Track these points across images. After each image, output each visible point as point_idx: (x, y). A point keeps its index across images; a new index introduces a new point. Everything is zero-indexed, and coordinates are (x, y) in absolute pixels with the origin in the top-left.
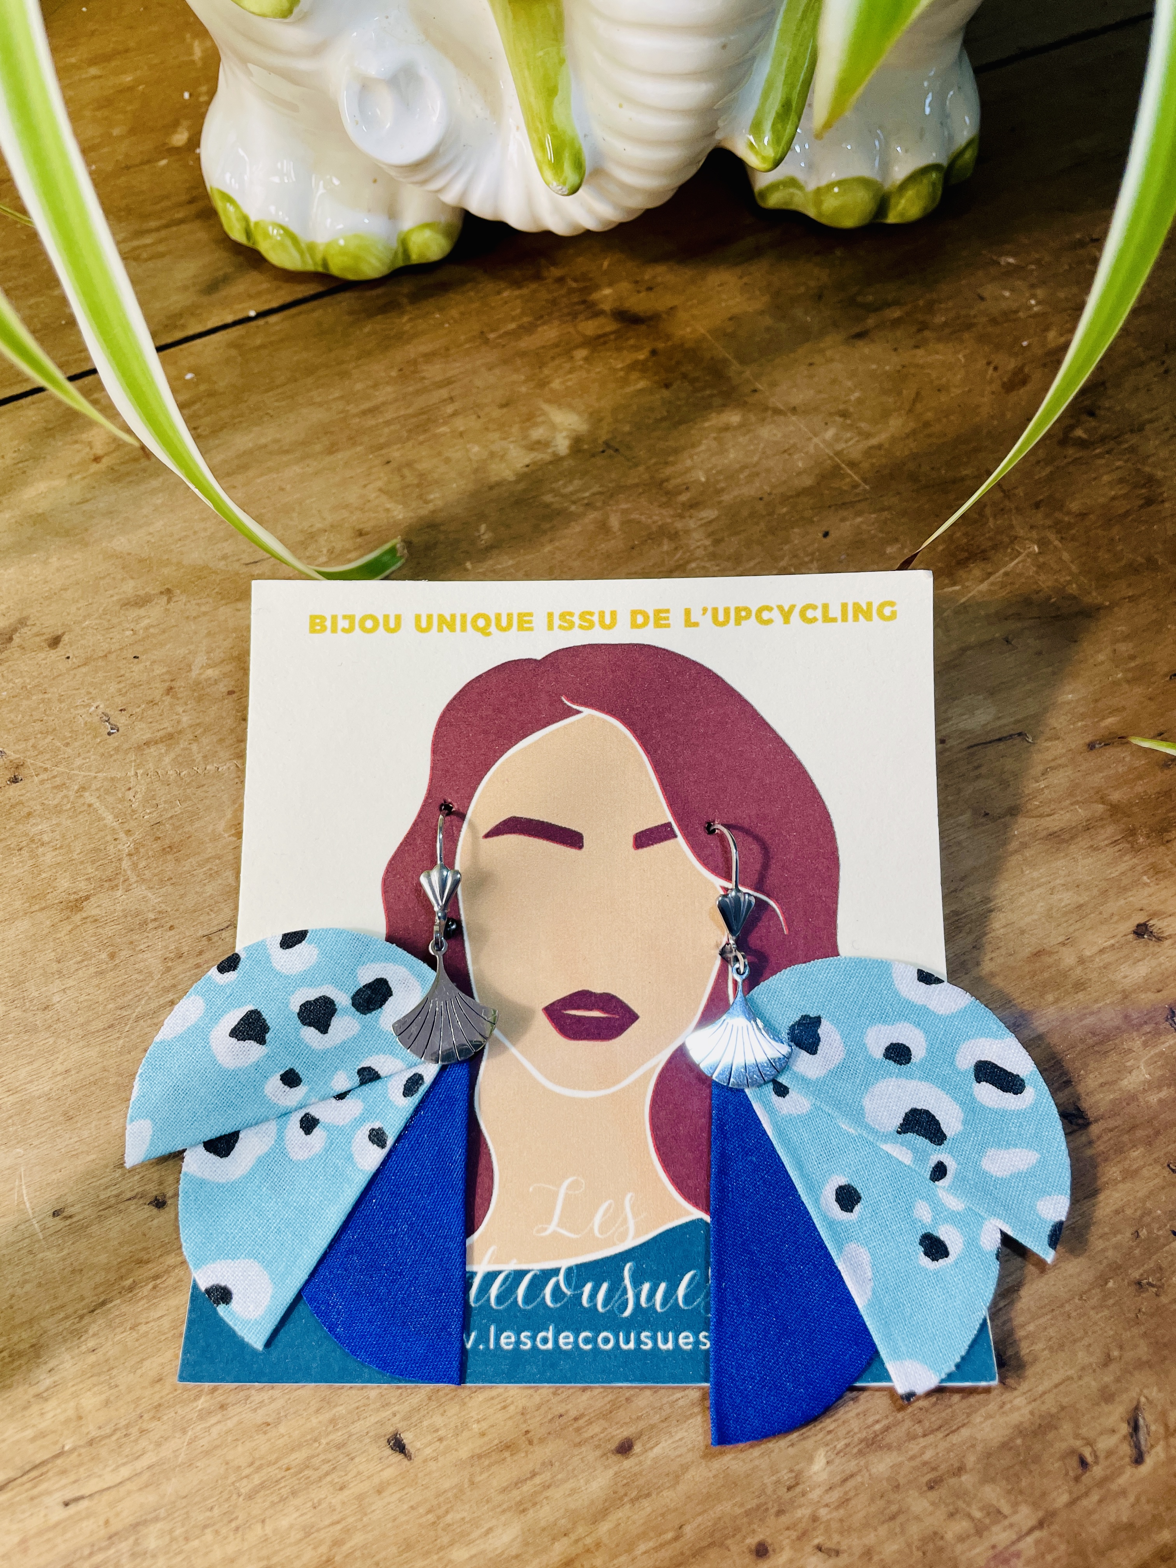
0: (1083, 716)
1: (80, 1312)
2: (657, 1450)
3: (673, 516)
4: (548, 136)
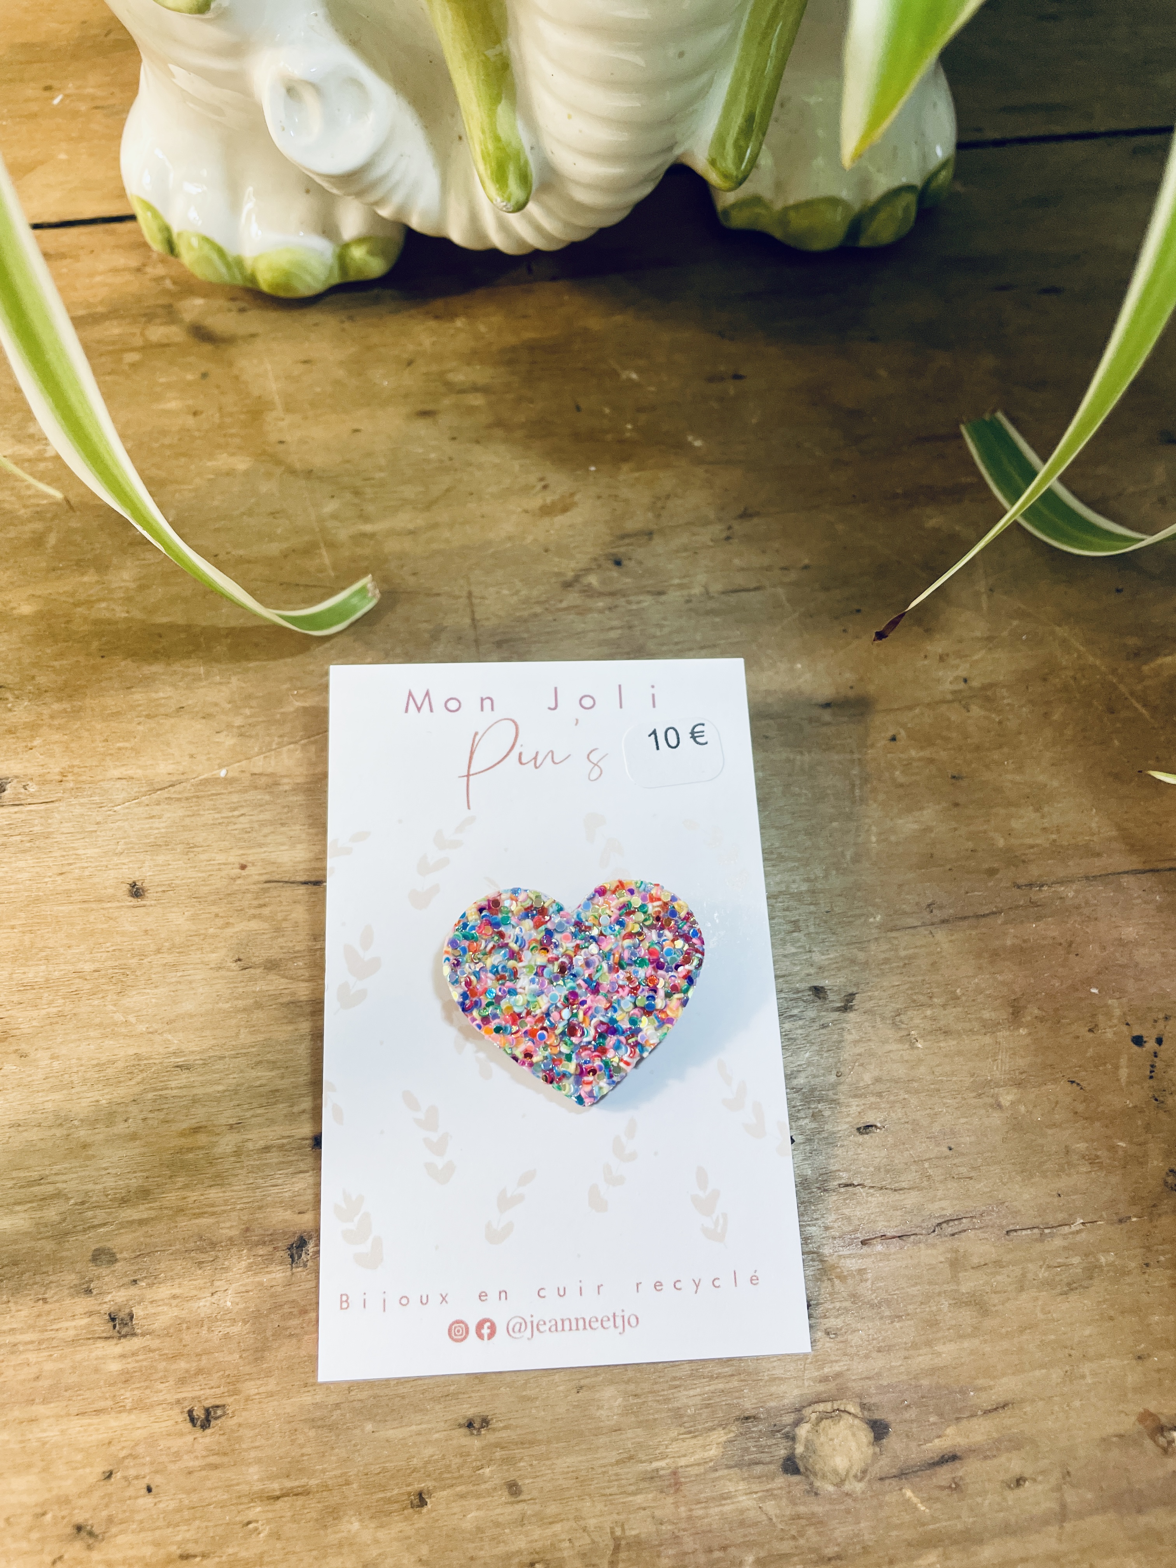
4: (491, 147)
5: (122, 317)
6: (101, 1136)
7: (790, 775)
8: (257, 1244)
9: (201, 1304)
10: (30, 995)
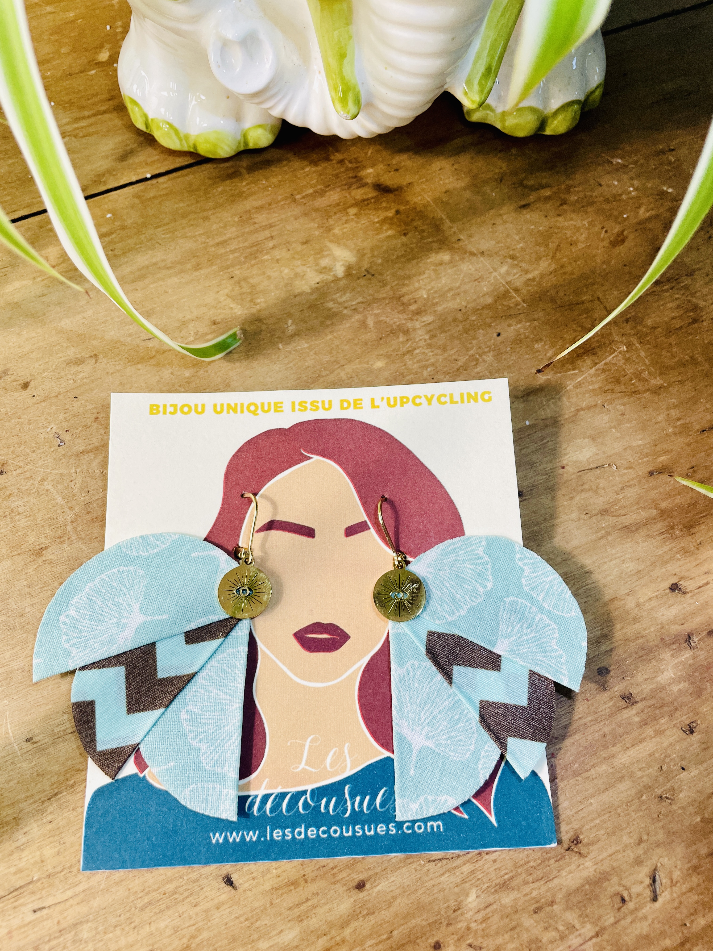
0: (647, 455)
1: (43, 799)
2: (379, 888)
3: (406, 319)
4: (339, 83)
8: (670, 645)
9: (660, 678)
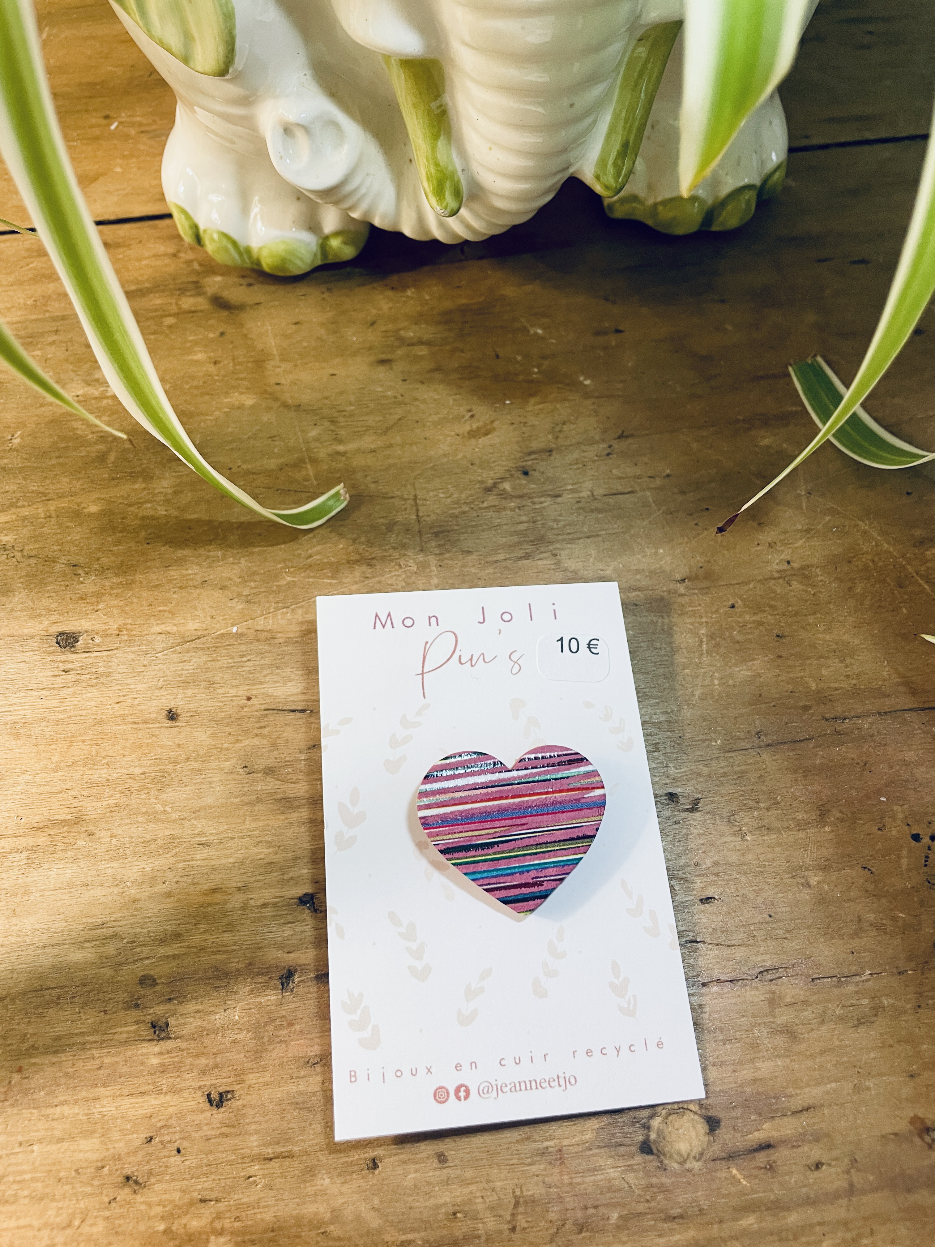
4: (433, 170)
5: (163, 291)
6: (146, 894)
7: (653, 633)
8: (258, 974)
9: (217, 1017)
10: (95, 791)
